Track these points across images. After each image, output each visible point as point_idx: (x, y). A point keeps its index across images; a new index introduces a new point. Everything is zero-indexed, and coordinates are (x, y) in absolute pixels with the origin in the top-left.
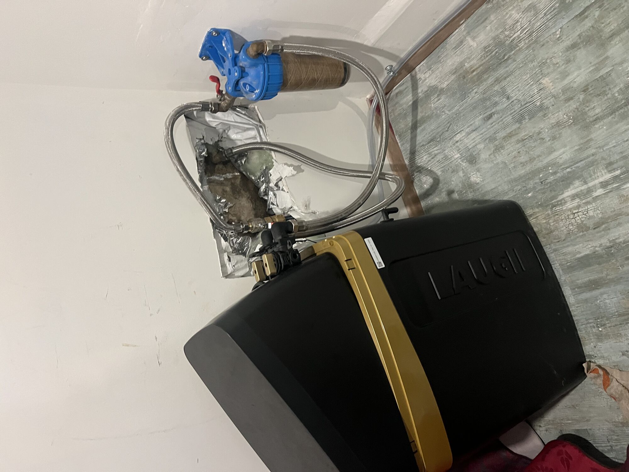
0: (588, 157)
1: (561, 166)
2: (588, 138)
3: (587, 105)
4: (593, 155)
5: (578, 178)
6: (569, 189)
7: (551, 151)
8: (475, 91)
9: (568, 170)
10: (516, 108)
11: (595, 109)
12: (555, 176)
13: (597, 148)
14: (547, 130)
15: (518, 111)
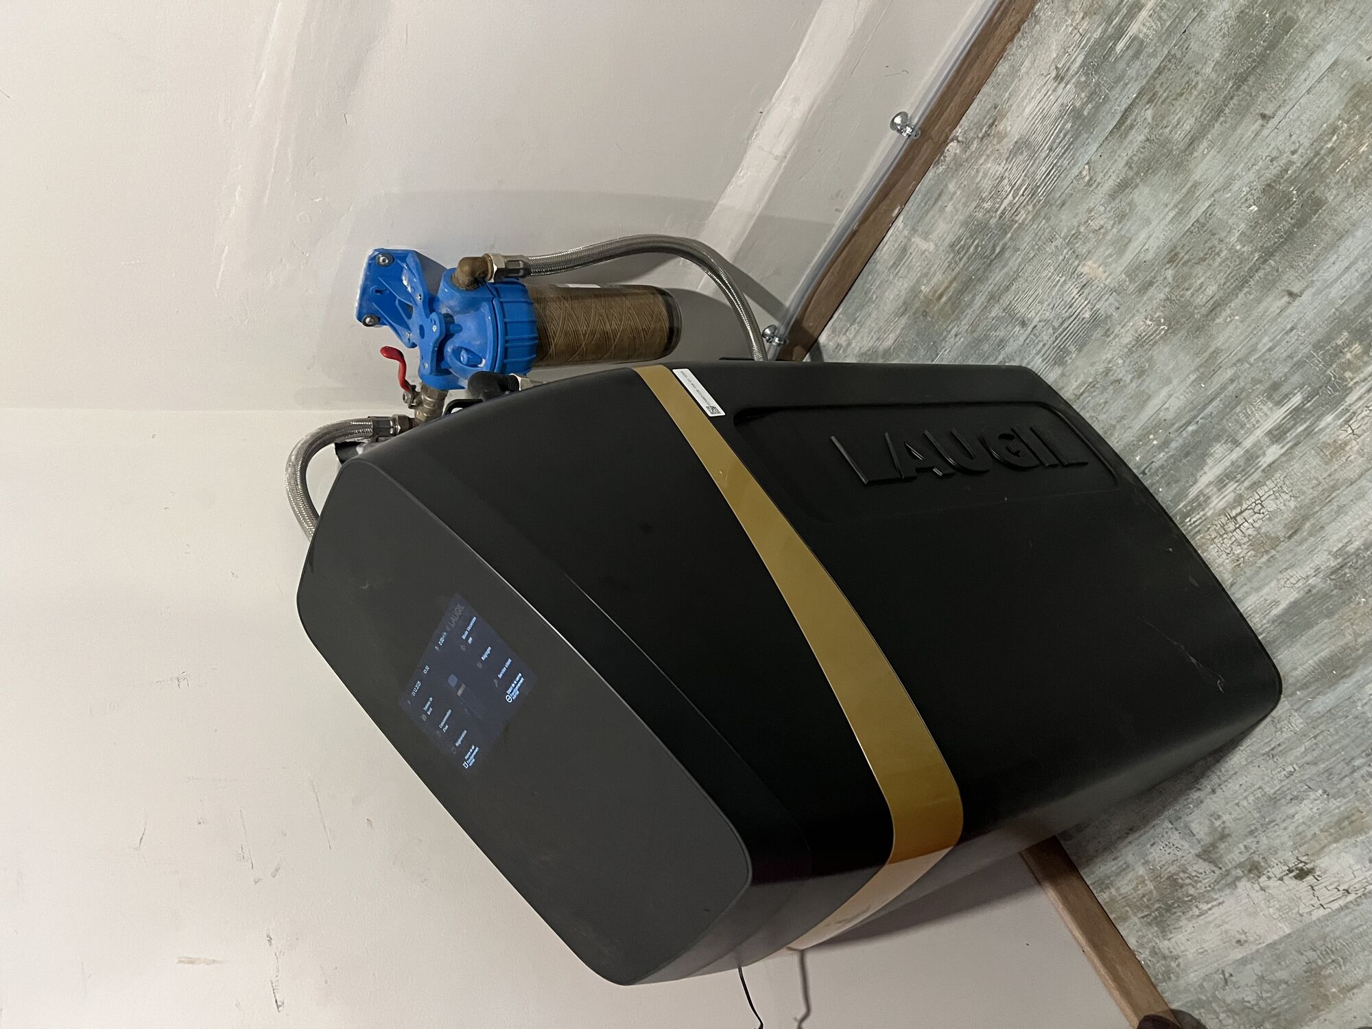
0: (1223, 388)
1: (1173, 424)
2: (1211, 350)
3: (1186, 285)
4: (1232, 381)
5: (1217, 438)
6: (1206, 469)
7: (1142, 399)
8: (953, 332)
9: (1191, 428)
10: (1046, 338)
11: (1204, 288)
12: (1166, 450)
13: (1235, 364)
14: (1120, 361)
15: (1050, 342)
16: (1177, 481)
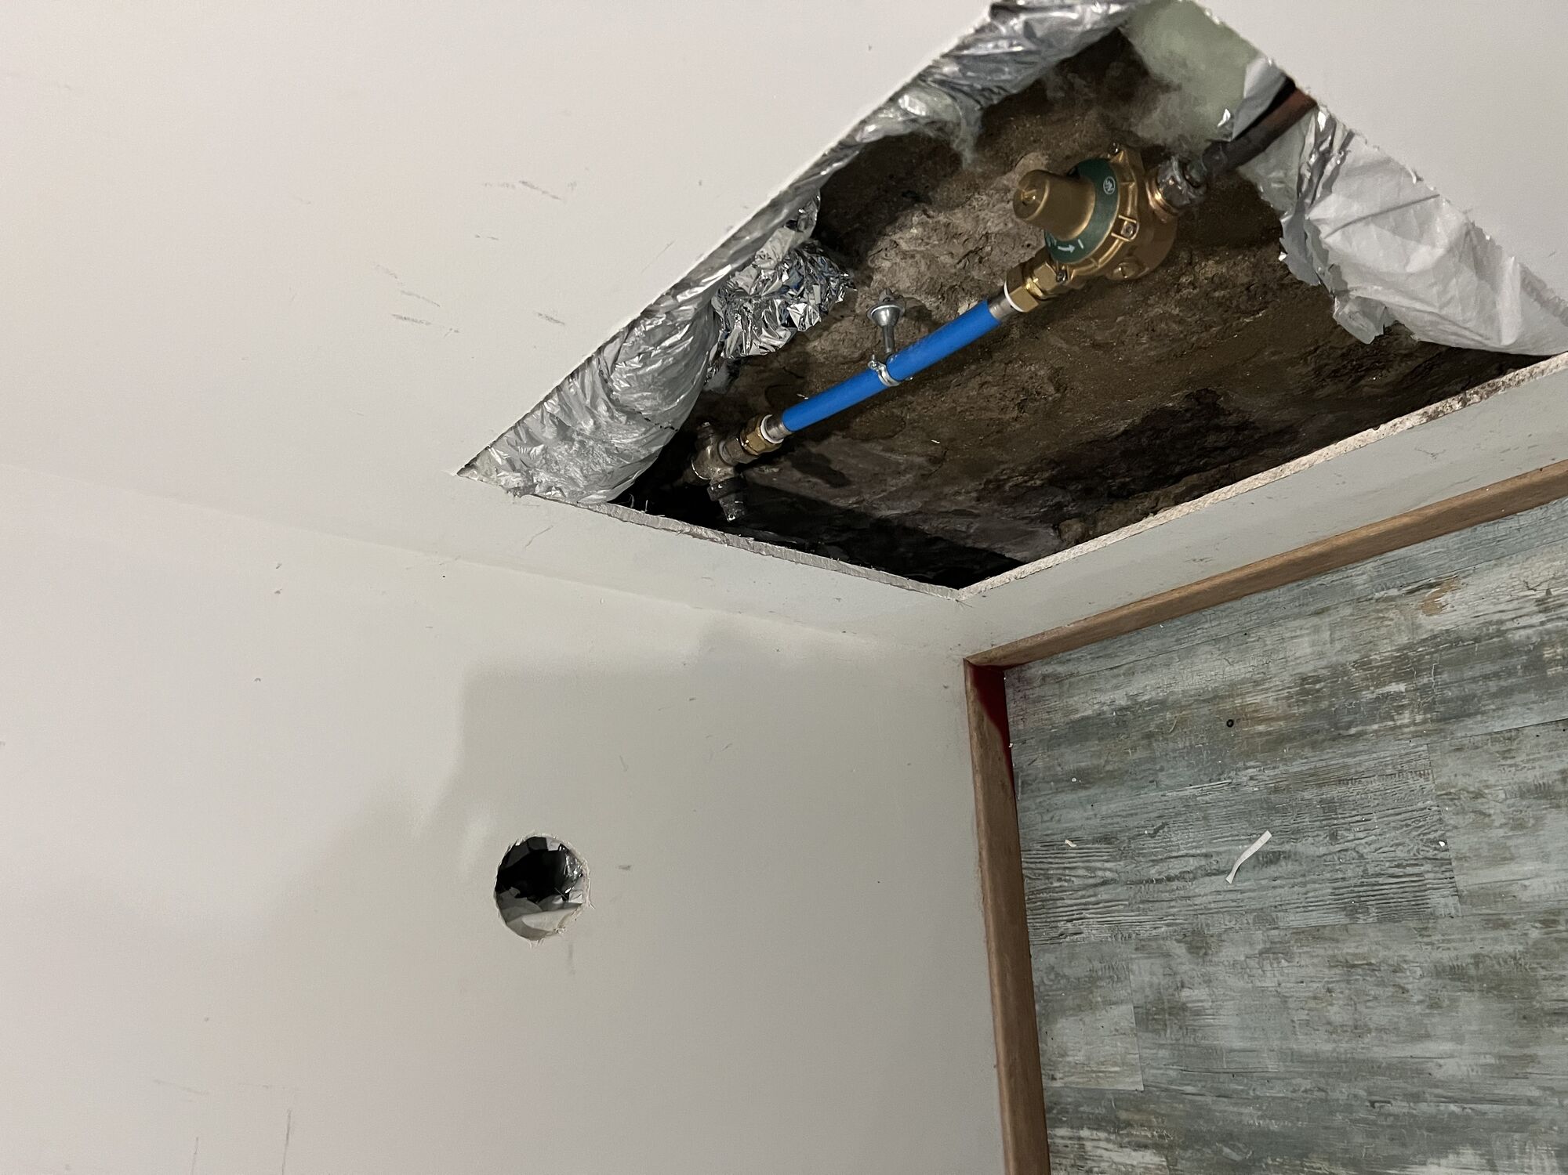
2: (1526, 1051)
3: (1545, 962)
4: (1530, 1102)
5: (1475, 1144)
6: (1443, 1161)
8: (1250, 771)
9: (1453, 1107)
10: (1349, 874)
12: (1412, 1104)
13: (1544, 1089)
16: (1404, 1145)
